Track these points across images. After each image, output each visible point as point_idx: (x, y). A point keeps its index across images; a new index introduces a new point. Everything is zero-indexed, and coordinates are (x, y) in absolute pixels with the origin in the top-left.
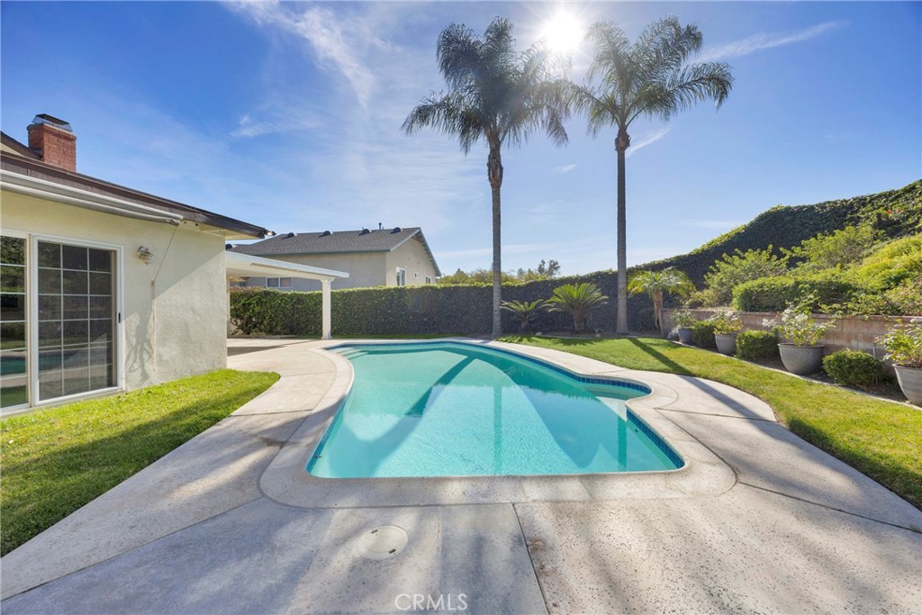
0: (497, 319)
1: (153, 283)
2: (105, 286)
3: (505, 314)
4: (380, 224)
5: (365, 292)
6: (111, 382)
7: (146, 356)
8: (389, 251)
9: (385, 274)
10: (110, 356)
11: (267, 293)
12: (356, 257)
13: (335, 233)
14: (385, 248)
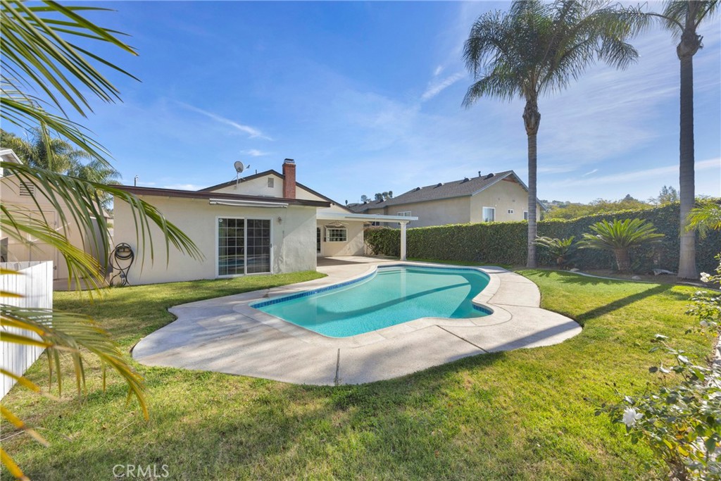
0: (531, 253)
1: (283, 232)
2: (267, 233)
3: (538, 249)
4: (479, 172)
5: (436, 229)
6: (268, 270)
7: (280, 262)
8: (471, 195)
9: (469, 213)
10: (268, 260)
11: (385, 230)
12: (449, 202)
13: (446, 184)
14: (469, 193)
